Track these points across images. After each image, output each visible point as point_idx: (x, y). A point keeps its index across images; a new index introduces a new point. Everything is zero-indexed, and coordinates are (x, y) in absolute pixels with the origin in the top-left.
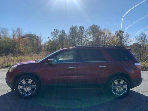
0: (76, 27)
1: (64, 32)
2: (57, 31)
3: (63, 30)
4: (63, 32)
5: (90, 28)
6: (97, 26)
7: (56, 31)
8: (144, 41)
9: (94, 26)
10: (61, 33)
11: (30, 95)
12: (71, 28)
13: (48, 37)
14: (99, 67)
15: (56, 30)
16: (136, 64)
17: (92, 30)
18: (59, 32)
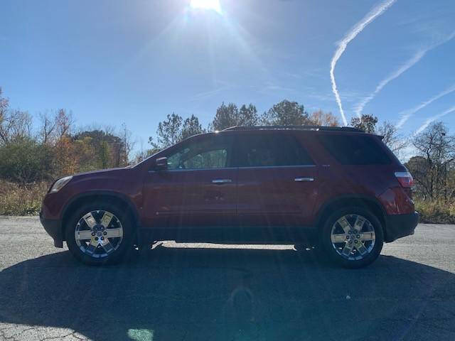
0: (232, 108)
1: (197, 122)
2: (176, 119)
3: (193, 118)
4: (194, 121)
5: (276, 109)
6: (294, 104)
7: (174, 121)
8: (439, 149)
9: (288, 103)
10: (188, 126)
11: (106, 255)
12: (219, 112)
13: (151, 139)
14: (296, 180)
15: (173, 115)
16: (397, 175)
17: (280, 115)
18: (183, 123)
